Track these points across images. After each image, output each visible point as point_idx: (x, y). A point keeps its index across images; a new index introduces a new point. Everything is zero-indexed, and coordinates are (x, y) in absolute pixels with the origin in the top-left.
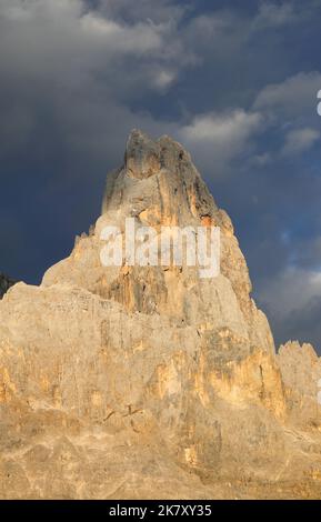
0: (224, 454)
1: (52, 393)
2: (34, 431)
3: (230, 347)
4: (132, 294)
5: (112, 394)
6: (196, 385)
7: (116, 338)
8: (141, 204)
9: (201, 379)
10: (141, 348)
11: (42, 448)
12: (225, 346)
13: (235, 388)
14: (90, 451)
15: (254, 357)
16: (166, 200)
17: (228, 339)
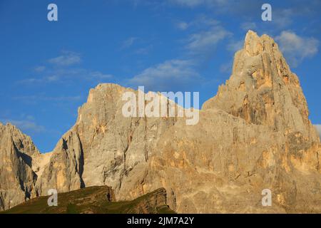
0: (298, 198)
1: (208, 164)
2: (199, 184)
3: (301, 142)
4: (249, 115)
5: (239, 165)
6: (283, 161)
7: (241, 136)
8: (253, 69)
9: (286, 159)
10: (254, 142)
11: (203, 193)
12: (298, 142)
13: (304, 164)
14: (228, 195)
15: (313, 147)
16: (266, 67)
17: (300, 138)
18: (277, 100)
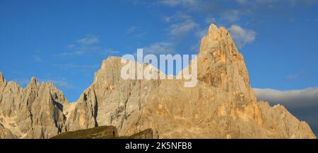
1: (181, 113)
2: (175, 126)
4: (210, 81)
5: (202, 114)
6: (231, 113)
8: (213, 49)
9: (233, 111)
10: (213, 99)
11: (177, 132)
12: (242, 99)
15: (252, 104)
16: (222, 49)
17: (243, 97)
18: (228, 71)
